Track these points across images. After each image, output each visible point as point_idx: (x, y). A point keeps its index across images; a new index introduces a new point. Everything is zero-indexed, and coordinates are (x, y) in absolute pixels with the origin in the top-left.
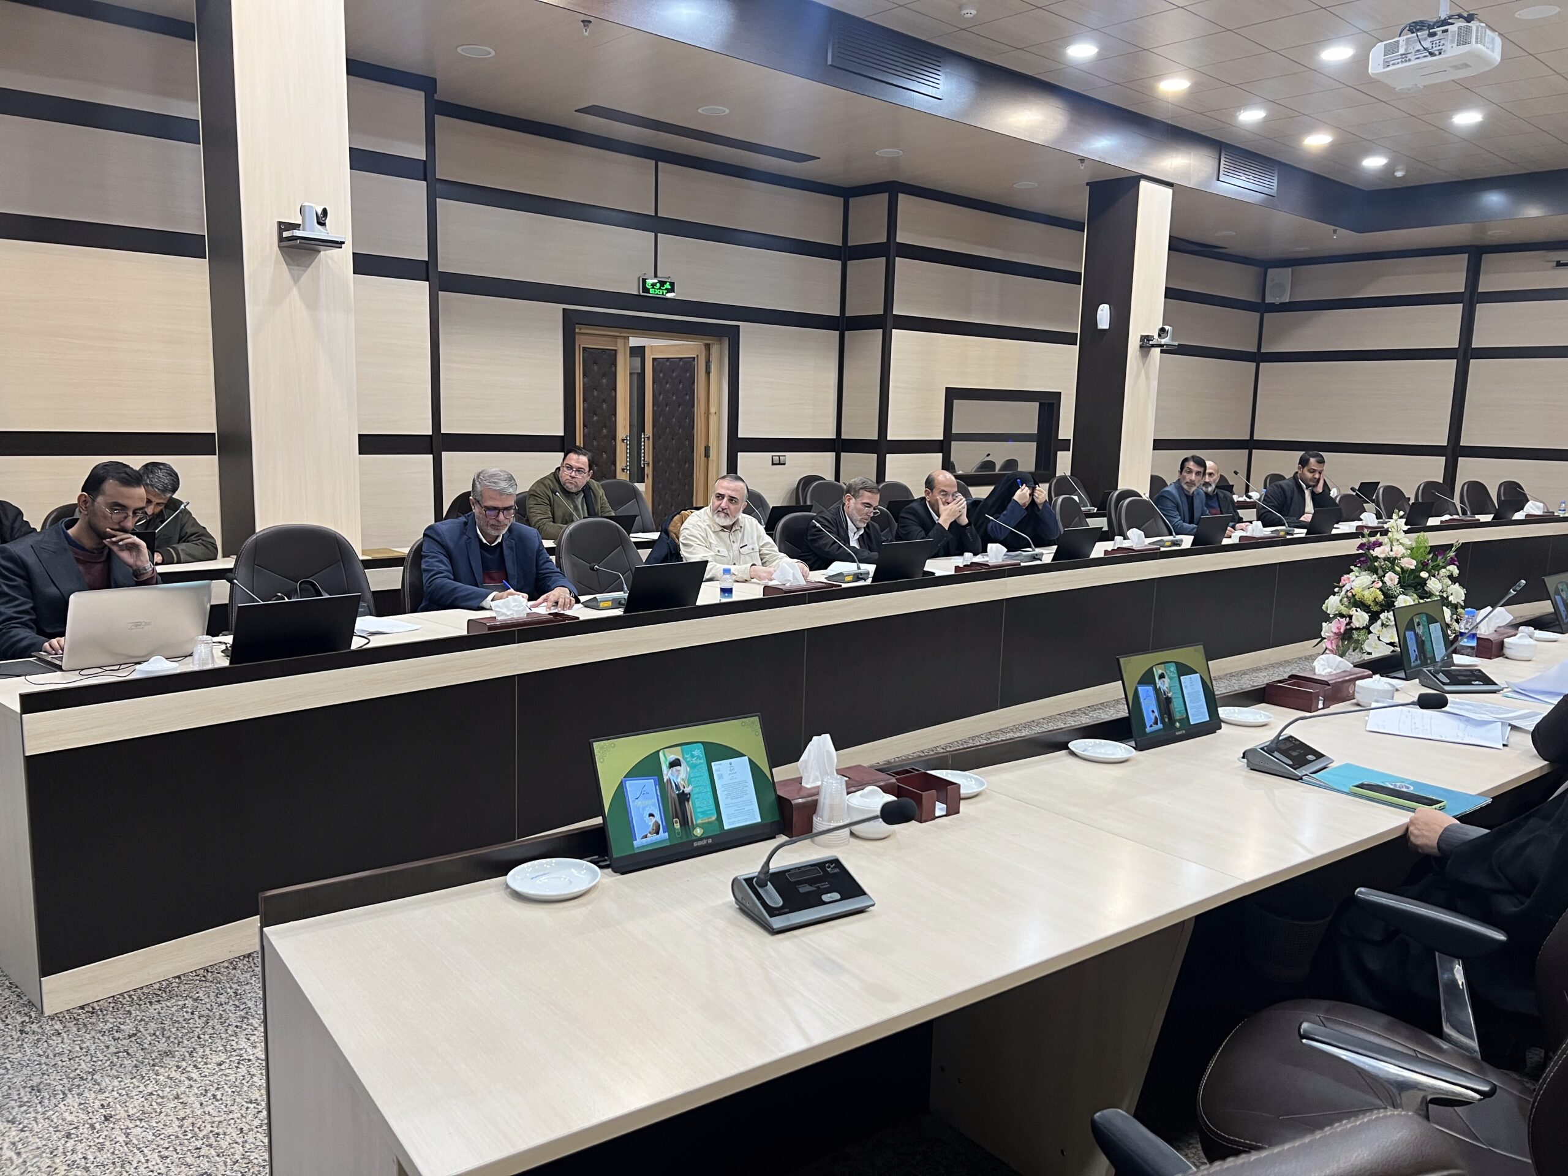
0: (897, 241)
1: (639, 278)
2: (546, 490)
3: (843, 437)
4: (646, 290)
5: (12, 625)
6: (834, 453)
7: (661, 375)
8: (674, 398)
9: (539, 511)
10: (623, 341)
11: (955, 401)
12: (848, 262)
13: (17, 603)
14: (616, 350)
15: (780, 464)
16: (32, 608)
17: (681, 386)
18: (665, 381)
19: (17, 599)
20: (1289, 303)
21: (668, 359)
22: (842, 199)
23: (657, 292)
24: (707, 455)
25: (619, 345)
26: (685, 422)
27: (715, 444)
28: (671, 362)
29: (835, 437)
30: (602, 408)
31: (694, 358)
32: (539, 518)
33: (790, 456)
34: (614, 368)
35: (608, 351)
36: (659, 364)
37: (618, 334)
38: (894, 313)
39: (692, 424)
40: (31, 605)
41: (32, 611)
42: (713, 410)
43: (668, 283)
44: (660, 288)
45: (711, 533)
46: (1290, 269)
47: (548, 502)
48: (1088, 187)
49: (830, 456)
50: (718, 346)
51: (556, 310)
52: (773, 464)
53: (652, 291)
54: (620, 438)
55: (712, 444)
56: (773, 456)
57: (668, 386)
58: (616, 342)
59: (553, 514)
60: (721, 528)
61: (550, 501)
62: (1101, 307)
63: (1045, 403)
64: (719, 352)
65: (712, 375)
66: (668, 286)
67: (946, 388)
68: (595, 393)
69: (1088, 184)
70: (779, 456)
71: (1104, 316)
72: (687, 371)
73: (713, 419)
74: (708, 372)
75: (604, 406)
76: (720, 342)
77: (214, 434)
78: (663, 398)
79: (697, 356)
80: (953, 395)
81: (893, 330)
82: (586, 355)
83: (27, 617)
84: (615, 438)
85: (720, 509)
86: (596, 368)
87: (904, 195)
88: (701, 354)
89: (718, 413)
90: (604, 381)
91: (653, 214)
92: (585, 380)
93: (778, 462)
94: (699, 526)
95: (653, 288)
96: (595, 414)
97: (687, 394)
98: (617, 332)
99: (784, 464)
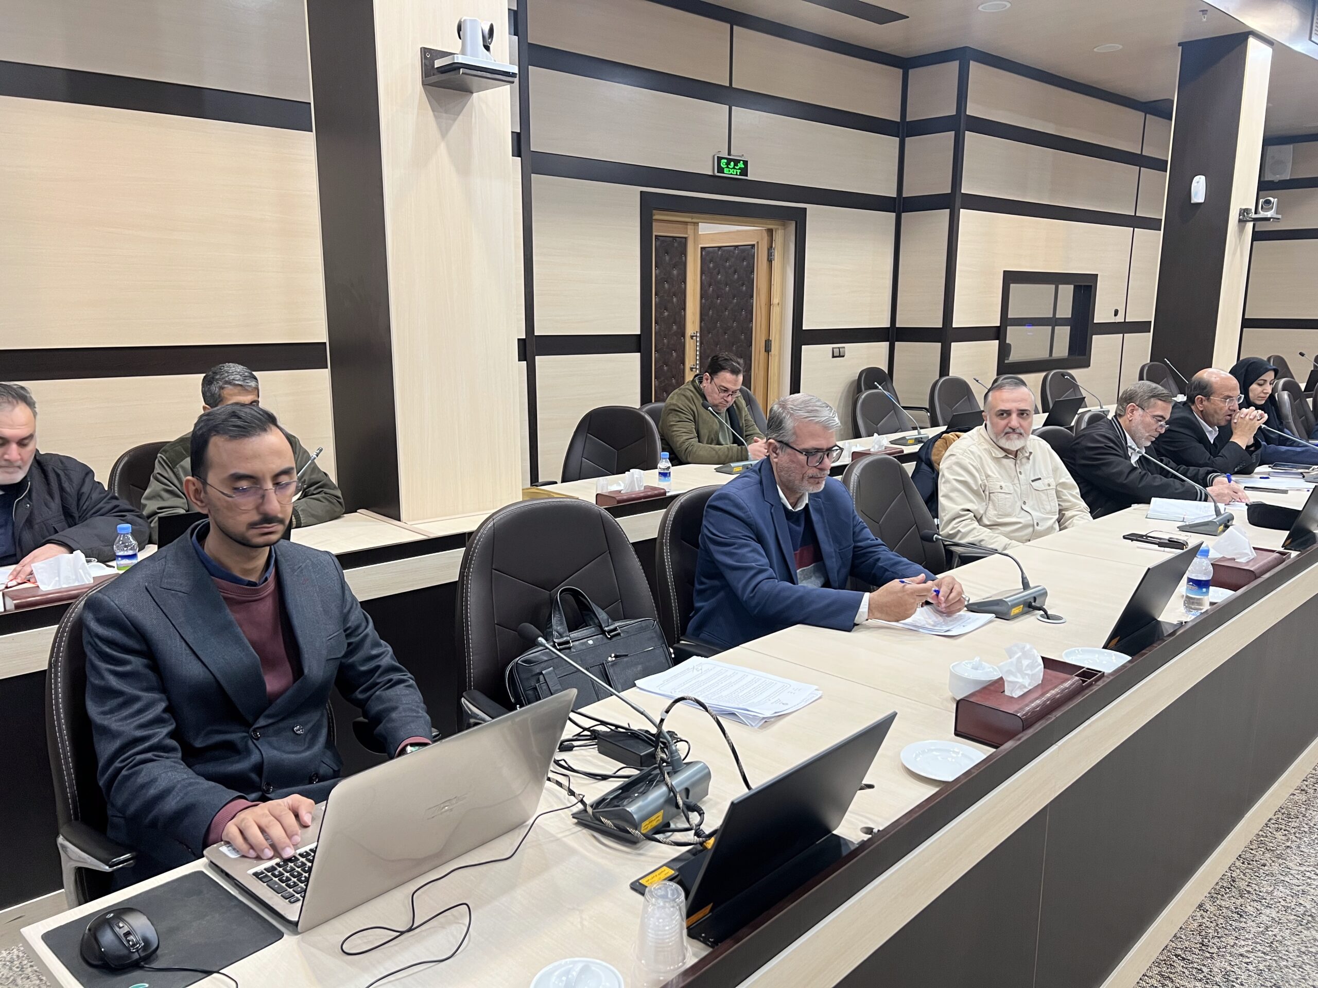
0: (967, 113)
1: (714, 156)
2: (690, 405)
3: (898, 325)
4: (721, 170)
5: (139, 757)
6: (888, 343)
7: (711, 265)
8: (727, 289)
9: (684, 430)
10: (693, 227)
11: (1012, 285)
12: (907, 139)
13: (137, 706)
14: (686, 238)
15: (840, 356)
16: (165, 710)
17: (736, 276)
18: (715, 272)
19: (137, 699)
20: (1290, 180)
21: (720, 247)
22: (901, 71)
23: (731, 171)
24: (768, 349)
25: (689, 233)
26: (741, 315)
27: (777, 337)
28: (724, 251)
29: (889, 326)
30: (673, 302)
31: (754, 245)
32: (685, 438)
33: (849, 348)
34: (684, 258)
35: (680, 239)
36: (708, 253)
37: (689, 220)
38: (962, 192)
39: (749, 316)
40: (163, 705)
41: (166, 716)
42: (775, 300)
43: (742, 162)
44: (734, 168)
45: (990, 461)
46: (1292, 146)
47: (692, 418)
48: (1181, 47)
49: (885, 345)
50: (783, 231)
51: (632, 194)
52: (833, 357)
53: (726, 170)
54: (689, 334)
55: (774, 337)
56: (833, 348)
57: (719, 277)
58: (687, 228)
59: (698, 432)
60: (1004, 454)
61: (694, 418)
62: (1197, 178)
63: (1081, 286)
64: (784, 238)
65: (776, 263)
66: (741, 165)
67: (1004, 271)
68: (666, 286)
69: (1179, 44)
70: (839, 348)
71: (1199, 189)
72: (744, 259)
73: (775, 311)
74: (770, 261)
75: (675, 300)
76: (784, 226)
77: (325, 343)
78: (713, 290)
79: (758, 242)
80: (1010, 278)
81: (961, 210)
82: (658, 243)
83: (162, 732)
84: (683, 335)
85: (1008, 430)
86: (667, 258)
87: (975, 63)
88: (762, 239)
89: (781, 304)
90: (675, 272)
91: (728, 85)
92: (657, 271)
93: (838, 355)
94: (972, 452)
95: (728, 167)
96: (666, 309)
97: (743, 285)
98: (689, 217)
99: (843, 356)
